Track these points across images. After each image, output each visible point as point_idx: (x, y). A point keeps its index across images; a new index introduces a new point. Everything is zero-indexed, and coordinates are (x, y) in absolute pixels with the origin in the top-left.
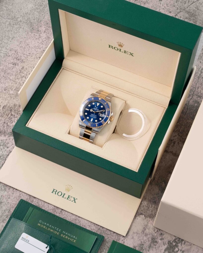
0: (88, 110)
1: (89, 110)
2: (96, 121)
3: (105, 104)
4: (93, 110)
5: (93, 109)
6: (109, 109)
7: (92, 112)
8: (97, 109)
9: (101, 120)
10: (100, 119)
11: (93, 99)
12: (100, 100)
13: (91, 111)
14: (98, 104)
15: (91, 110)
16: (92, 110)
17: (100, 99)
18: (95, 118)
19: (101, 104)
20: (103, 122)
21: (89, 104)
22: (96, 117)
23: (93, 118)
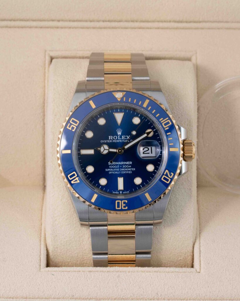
0: (91, 152)
1: (98, 152)
2: (138, 181)
3: (145, 105)
4: (111, 146)
5: (107, 144)
6: (166, 120)
7: (110, 153)
8: (122, 134)
9: (154, 172)
10: (150, 168)
11: (93, 106)
12: (122, 98)
13: (106, 152)
14: (119, 117)
15: (105, 150)
16: (106, 147)
17: (119, 96)
18: (130, 170)
19: (130, 113)
20: (167, 175)
21: (86, 130)
22: (133, 166)
23: (121, 175)
